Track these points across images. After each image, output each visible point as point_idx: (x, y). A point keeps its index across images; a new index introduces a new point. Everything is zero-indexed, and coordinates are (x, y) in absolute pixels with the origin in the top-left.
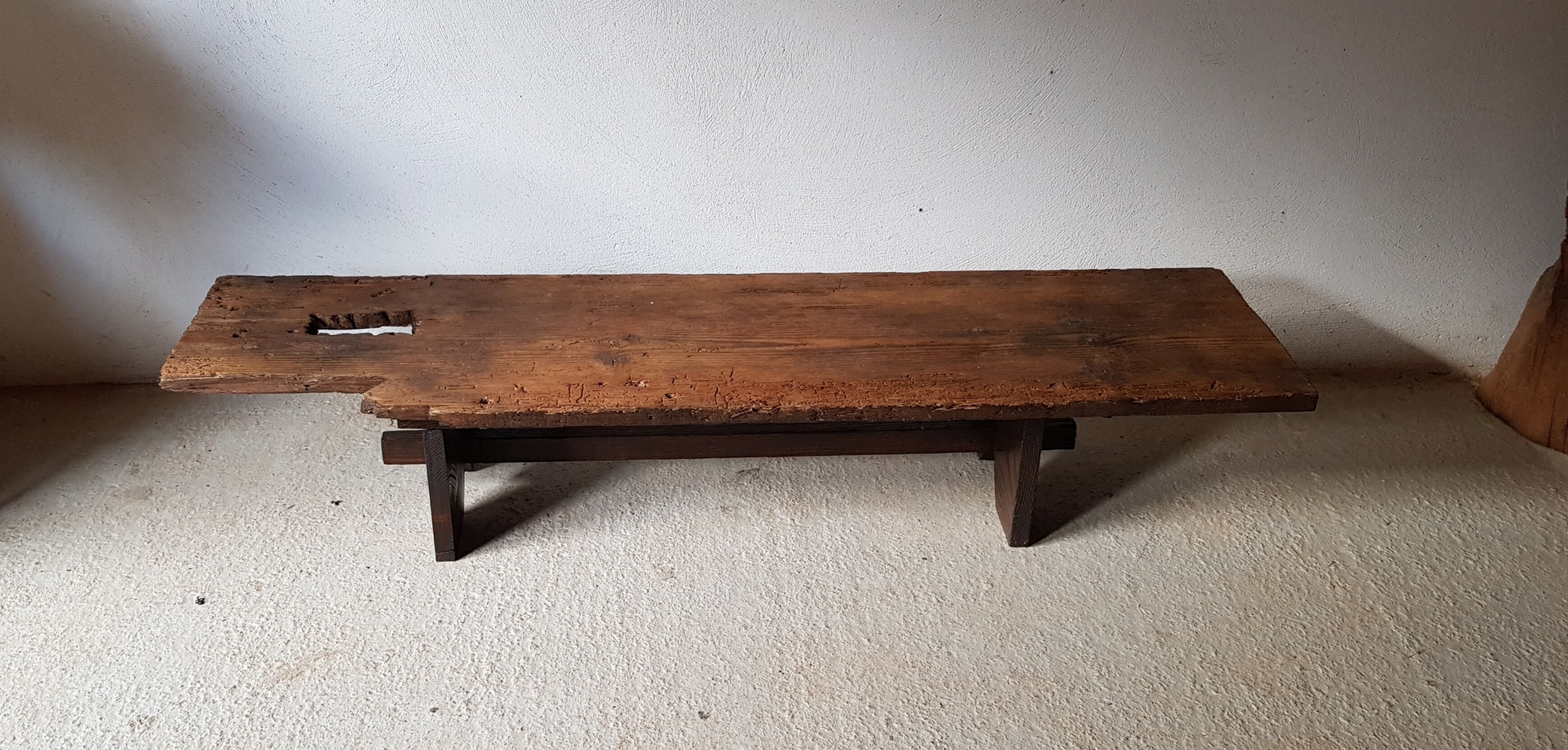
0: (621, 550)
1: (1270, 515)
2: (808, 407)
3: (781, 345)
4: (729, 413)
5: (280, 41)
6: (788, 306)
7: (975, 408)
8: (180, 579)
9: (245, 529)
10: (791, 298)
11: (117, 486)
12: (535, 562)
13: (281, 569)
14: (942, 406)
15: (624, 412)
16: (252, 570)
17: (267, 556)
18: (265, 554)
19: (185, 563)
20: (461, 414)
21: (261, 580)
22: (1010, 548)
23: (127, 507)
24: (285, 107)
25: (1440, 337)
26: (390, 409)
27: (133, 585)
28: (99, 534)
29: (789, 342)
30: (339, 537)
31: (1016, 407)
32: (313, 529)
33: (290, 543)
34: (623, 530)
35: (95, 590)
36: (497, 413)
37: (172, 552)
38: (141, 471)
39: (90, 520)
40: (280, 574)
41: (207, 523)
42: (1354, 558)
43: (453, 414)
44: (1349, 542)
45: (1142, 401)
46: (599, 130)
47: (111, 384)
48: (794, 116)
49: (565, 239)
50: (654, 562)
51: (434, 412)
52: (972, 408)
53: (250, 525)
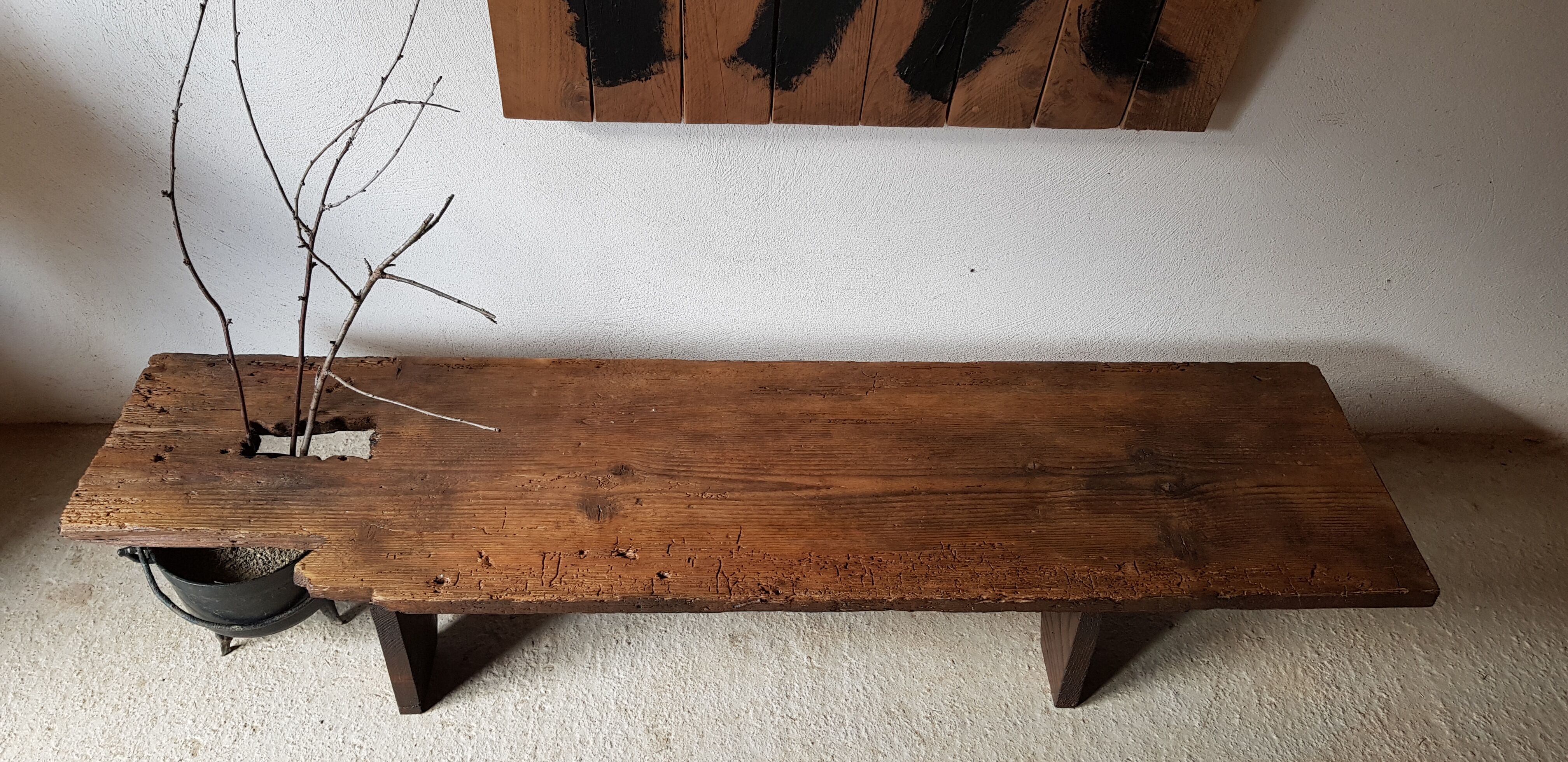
0: (612, 701)
1: (1350, 661)
2: (827, 598)
3: (799, 488)
4: (732, 603)
5: (209, 79)
6: (811, 417)
7: (1027, 601)
8: (106, 735)
9: (189, 655)
10: (817, 404)
11: (54, 582)
12: (513, 718)
13: (223, 720)
14: (987, 599)
15: (606, 601)
16: (190, 722)
17: (208, 700)
18: (207, 696)
19: (116, 707)
20: (410, 602)
21: (198, 738)
22: (1055, 709)
23: (62, 617)
24: (223, 151)
25: (1542, 405)
26: (325, 590)
27: (53, 743)
28: (24, 658)
29: (808, 481)
30: (294, 671)
31: (1077, 602)
32: (266, 657)
33: (237, 678)
34: (616, 670)
35: (8, 749)
36: (453, 601)
37: (103, 690)
38: (84, 558)
39: (17, 636)
40: (221, 729)
41: (147, 645)
42: (1447, 732)
43: (400, 602)
44: (1441, 706)
45: (1228, 596)
46: (598, 181)
47: (66, 423)
48: (829, 170)
49: (562, 292)
50: (648, 724)
51: (377, 598)
52: (1024, 601)
53: (195, 650)
